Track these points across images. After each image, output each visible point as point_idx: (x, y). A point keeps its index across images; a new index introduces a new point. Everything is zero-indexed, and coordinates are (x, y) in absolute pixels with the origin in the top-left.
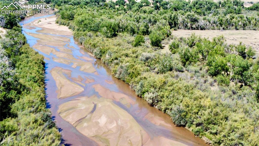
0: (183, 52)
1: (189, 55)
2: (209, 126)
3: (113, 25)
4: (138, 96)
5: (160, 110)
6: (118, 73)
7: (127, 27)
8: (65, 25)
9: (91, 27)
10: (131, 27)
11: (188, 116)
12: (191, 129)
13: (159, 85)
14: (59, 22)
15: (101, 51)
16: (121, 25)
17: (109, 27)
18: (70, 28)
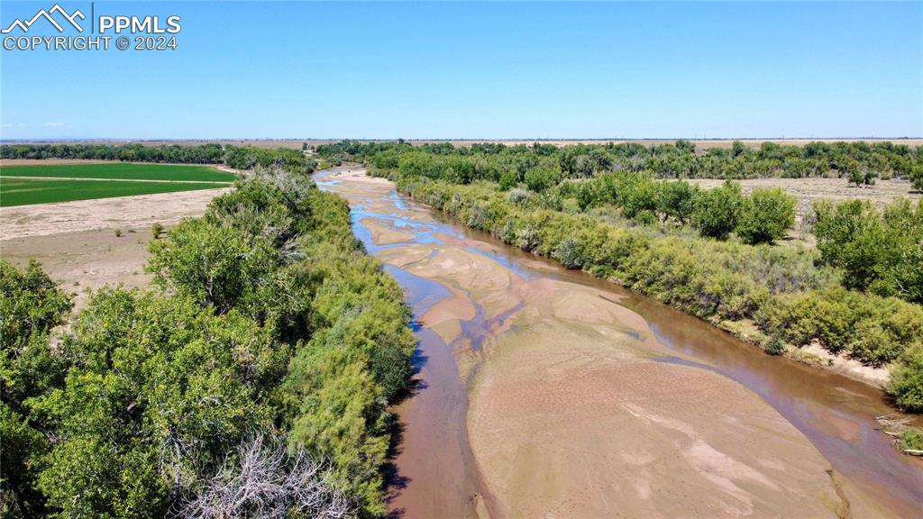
0: (581, 188)
1: (591, 194)
2: (618, 260)
3: (464, 165)
4: (505, 242)
5: (540, 255)
6: (472, 216)
7: (488, 171)
8: (382, 177)
9: (427, 171)
10: (495, 171)
11: (586, 253)
12: (590, 272)
13: (540, 221)
14: (372, 173)
15: (443, 197)
16: (477, 168)
17: (458, 168)
18: (390, 180)
